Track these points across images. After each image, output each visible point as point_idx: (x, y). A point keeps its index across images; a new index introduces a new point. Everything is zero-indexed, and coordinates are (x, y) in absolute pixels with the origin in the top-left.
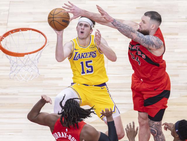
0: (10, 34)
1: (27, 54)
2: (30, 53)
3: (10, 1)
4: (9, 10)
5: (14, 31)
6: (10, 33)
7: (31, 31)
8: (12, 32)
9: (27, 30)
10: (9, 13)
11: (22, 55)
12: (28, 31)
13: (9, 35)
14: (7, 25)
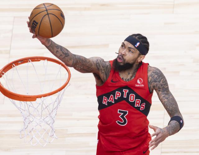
0: (14, 66)
1: (40, 97)
2: (45, 96)
3: (14, 17)
4: (12, 31)
5: (20, 62)
6: (14, 64)
7: (46, 61)
8: (17, 63)
9: (39, 60)
10: (12, 35)
11: (32, 98)
12: (42, 61)
13: (12, 68)
14: (10, 54)
